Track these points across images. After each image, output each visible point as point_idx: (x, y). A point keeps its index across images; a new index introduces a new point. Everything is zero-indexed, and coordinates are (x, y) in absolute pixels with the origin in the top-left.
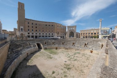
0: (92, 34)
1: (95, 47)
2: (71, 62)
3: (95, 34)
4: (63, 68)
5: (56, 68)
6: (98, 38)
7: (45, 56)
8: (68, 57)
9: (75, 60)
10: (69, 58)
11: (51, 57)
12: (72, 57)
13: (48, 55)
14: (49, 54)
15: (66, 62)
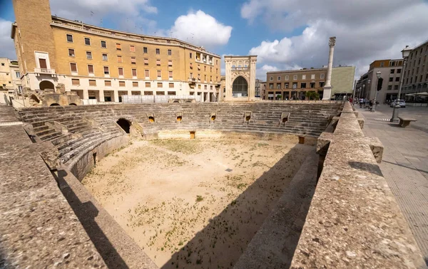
0: (304, 85)
1: (310, 126)
2: (245, 170)
3: (313, 85)
4: (223, 186)
5: (204, 188)
6: (321, 98)
7: (161, 159)
8: (233, 157)
9: (255, 165)
10: (238, 161)
11: (180, 161)
12: (247, 157)
13: (168, 156)
14: (170, 152)
15: (229, 170)
